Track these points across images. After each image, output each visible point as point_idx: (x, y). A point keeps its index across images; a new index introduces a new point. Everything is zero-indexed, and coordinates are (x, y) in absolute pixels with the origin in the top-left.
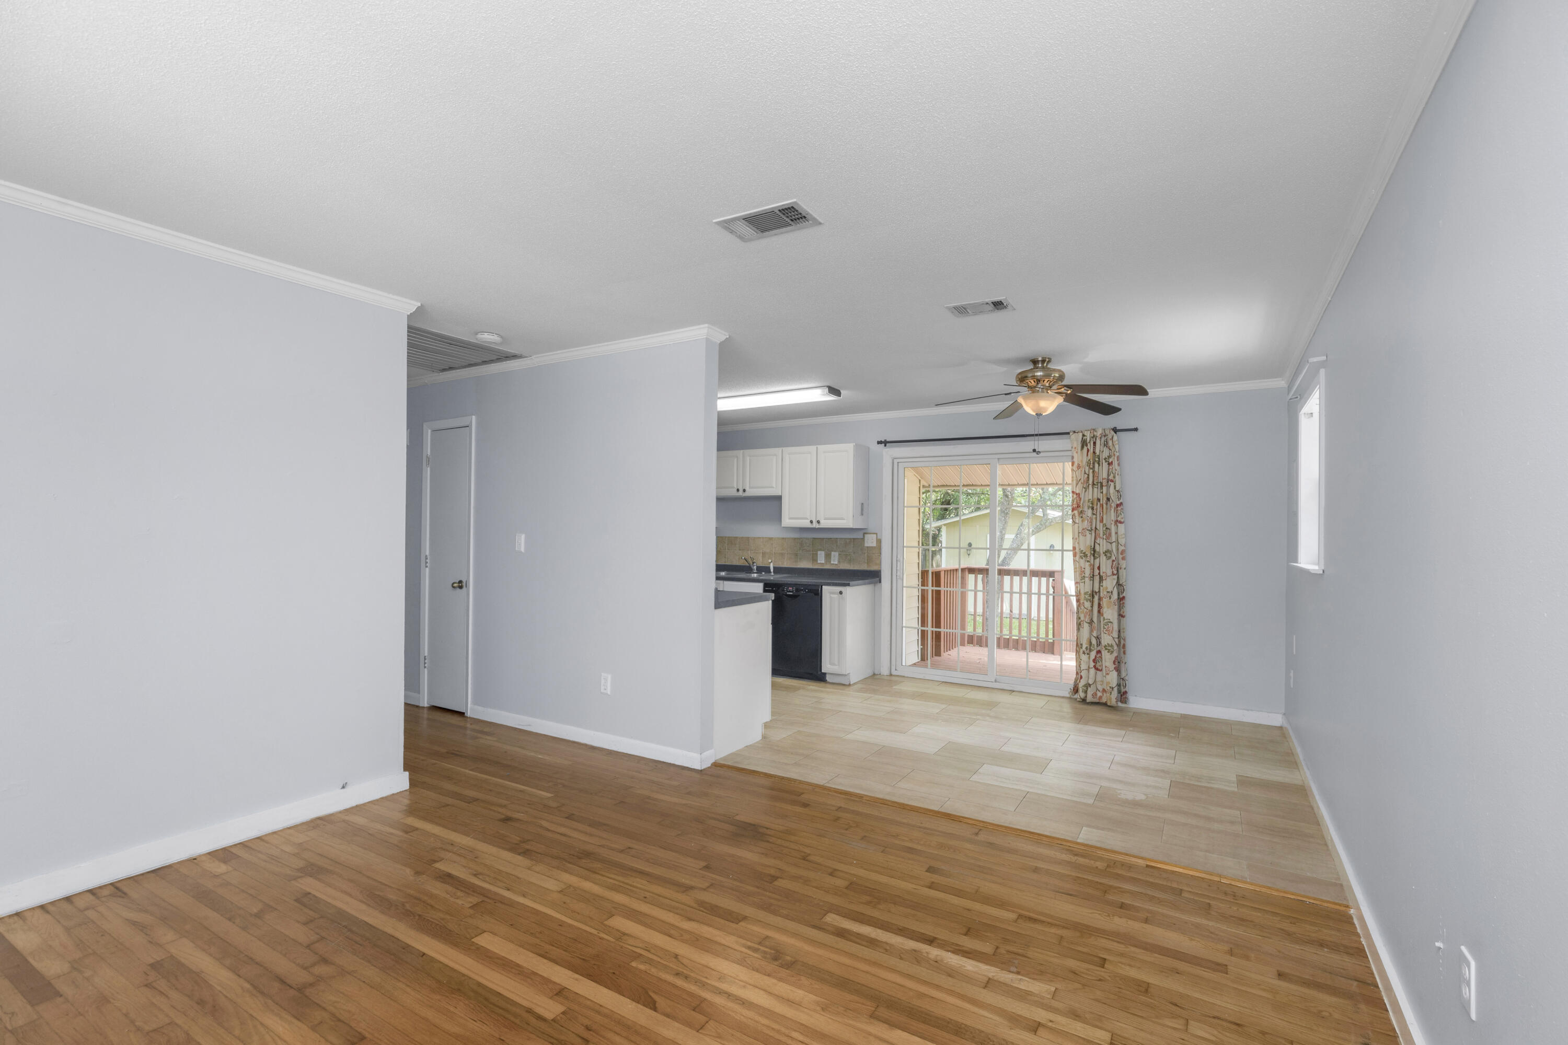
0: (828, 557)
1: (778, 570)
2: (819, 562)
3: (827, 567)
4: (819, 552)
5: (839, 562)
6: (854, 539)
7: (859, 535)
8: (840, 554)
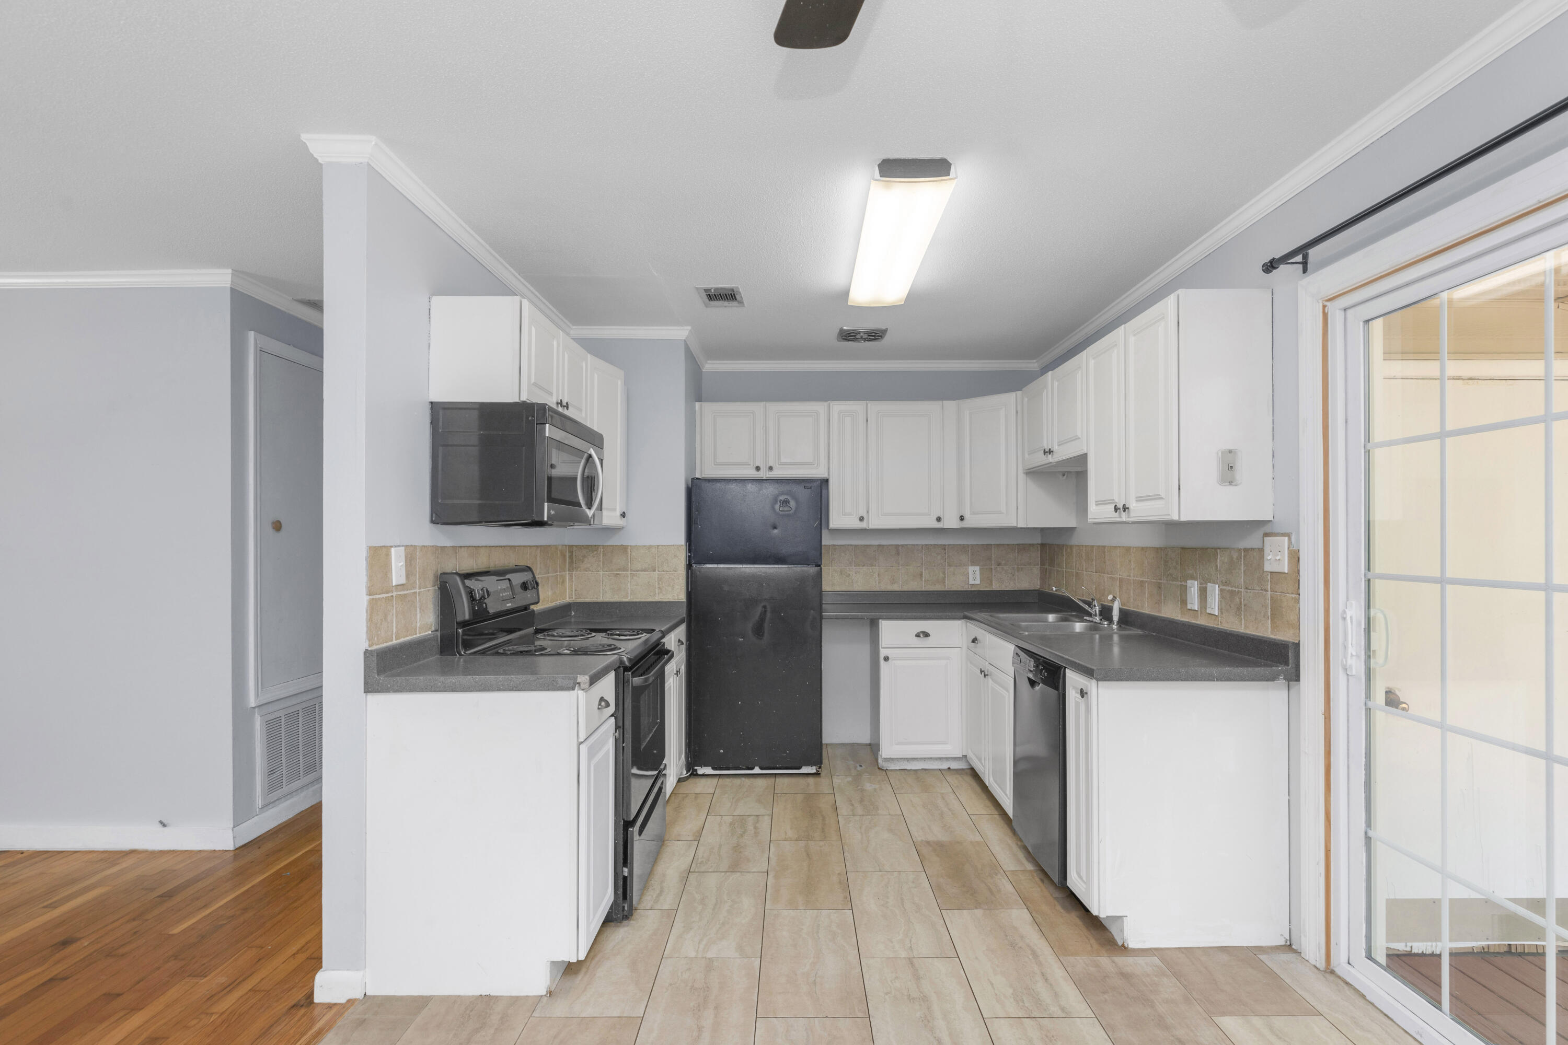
0: (1203, 592)
1: (1127, 618)
2: (1189, 607)
3: (1202, 621)
4: (1189, 582)
5: (1221, 610)
6: (1246, 550)
7: (1252, 541)
8: (1221, 590)
